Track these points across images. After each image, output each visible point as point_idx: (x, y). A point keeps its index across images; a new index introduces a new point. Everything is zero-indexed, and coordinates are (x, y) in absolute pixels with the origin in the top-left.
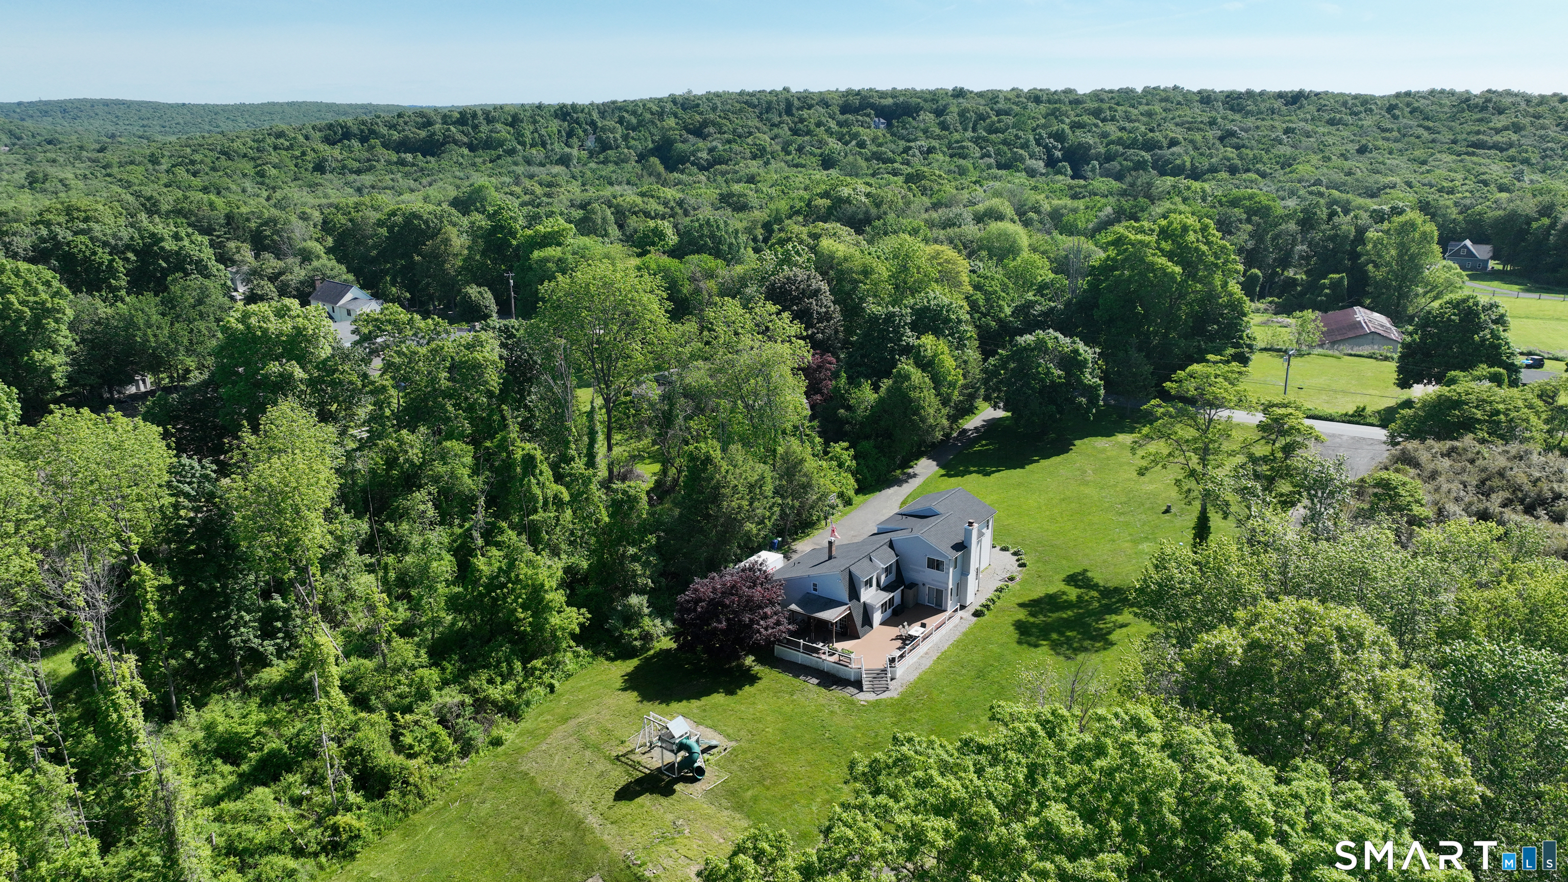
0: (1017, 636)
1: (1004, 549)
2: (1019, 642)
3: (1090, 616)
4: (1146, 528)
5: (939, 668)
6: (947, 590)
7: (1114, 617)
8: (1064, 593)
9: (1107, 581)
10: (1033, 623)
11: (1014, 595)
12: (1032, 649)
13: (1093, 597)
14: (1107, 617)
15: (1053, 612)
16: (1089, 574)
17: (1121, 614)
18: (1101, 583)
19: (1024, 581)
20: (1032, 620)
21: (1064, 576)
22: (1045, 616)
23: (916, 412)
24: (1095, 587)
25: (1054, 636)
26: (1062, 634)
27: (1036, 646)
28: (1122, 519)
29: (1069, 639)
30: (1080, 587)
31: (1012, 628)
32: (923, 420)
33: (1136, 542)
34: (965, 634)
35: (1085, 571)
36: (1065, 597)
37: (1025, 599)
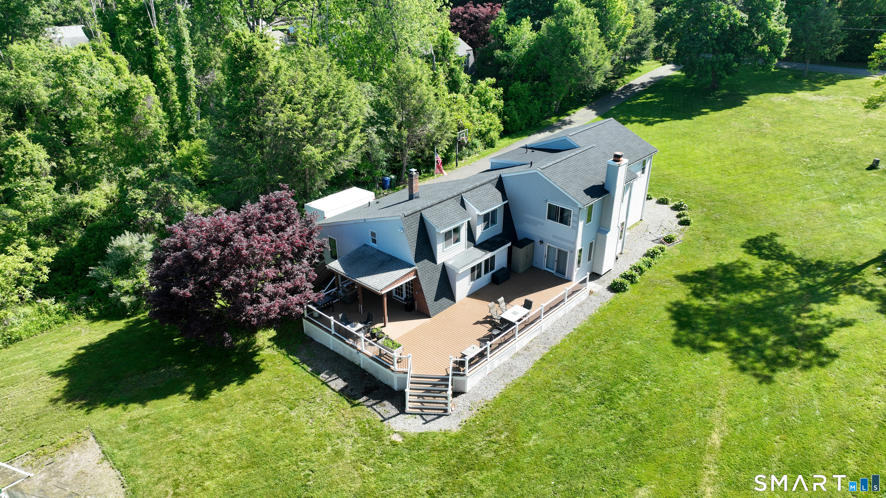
0: (673, 330)
1: (663, 202)
2: (677, 342)
3: (786, 303)
4: (847, 186)
5: (540, 378)
6: (573, 252)
7: (825, 308)
8: (745, 265)
9: (805, 251)
10: (699, 309)
11: (671, 262)
12: (698, 355)
13: (786, 274)
14: (814, 306)
15: (728, 293)
16: (778, 240)
17: (836, 302)
18: (797, 254)
19: (687, 244)
20: (696, 302)
21: (743, 240)
22: (717, 298)
23: (576, 51)
24: (788, 258)
25: (733, 334)
26: (744, 331)
27: (704, 349)
28: (812, 174)
29: (756, 339)
30: (767, 257)
31: (666, 315)
32: (583, 60)
33: (836, 202)
34: (593, 319)
35: (774, 235)
36: (747, 271)
37: (688, 270)
